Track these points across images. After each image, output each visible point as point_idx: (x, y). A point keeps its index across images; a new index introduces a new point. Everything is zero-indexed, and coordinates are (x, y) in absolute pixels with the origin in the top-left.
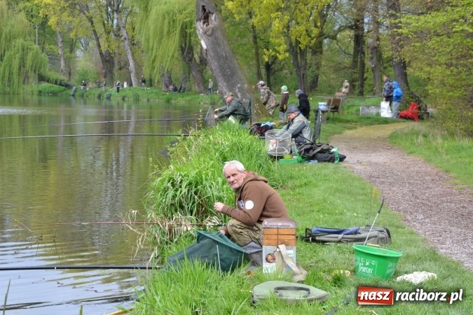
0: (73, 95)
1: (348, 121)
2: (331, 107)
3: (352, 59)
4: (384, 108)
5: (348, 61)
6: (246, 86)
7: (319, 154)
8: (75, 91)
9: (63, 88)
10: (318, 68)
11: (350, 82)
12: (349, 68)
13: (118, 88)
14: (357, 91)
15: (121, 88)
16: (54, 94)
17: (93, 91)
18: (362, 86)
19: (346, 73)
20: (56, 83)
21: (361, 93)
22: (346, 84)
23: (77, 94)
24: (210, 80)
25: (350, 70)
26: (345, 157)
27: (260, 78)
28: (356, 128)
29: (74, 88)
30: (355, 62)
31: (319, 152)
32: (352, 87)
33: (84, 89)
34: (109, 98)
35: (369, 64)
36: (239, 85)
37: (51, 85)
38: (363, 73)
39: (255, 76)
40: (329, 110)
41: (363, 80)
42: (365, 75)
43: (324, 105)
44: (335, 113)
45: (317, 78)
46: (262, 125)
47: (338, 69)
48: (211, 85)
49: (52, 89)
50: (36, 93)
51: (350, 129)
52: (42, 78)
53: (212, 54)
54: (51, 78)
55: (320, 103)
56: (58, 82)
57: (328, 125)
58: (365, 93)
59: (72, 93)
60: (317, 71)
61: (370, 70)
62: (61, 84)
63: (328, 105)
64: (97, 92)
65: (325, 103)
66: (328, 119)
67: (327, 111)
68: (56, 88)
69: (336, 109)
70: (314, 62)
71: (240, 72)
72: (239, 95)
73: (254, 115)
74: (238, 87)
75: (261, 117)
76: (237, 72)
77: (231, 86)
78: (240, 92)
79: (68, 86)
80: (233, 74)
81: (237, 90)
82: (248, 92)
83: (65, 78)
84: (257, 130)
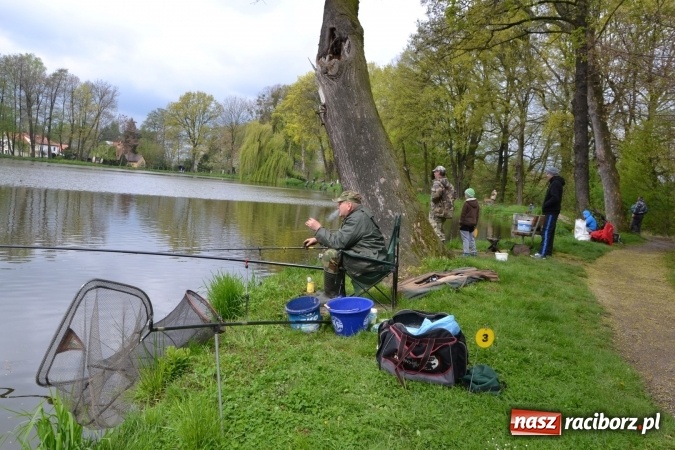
2: (536, 228)
4: (580, 228)
6: (398, 182)
9: (301, 181)
16: (296, 184)
18: (503, 195)
20: (298, 178)
29: (307, 182)
33: (314, 183)
36: (382, 180)
37: (295, 179)
38: (505, 186)
40: (534, 233)
49: (295, 182)
50: (286, 183)
52: (289, 175)
53: (335, 113)
54: (295, 175)
59: (306, 185)
62: (301, 179)
63: (533, 225)
65: (530, 223)
67: (530, 235)
68: (298, 181)
71: (387, 154)
72: (381, 201)
73: (409, 248)
74: (380, 184)
75: (426, 254)
76: (381, 152)
77: (365, 182)
78: (383, 194)
79: (304, 180)
80: (374, 156)
81: (378, 190)
82: (400, 196)
83: (304, 176)
84: (402, 347)
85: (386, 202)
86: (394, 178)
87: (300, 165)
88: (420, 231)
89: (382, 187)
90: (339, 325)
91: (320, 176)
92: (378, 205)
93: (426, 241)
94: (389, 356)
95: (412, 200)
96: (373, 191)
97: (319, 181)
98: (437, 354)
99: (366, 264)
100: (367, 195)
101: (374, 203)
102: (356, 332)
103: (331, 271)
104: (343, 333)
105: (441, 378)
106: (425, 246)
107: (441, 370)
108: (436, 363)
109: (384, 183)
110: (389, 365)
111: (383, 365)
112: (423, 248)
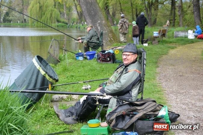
0: (68, 27)
1: (171, 42)
2: (161, 34)
3: (170, 12)
5: (168, 13)
6: (104, 22)
7: (140, 122)
8: (69, 26)
9: (65, 24)
10: (156, 16)
11: (169, 21)
12: (169, 15)
13: (83, 24)
14: (172, 25)
15: (84, 24)
16: (63, 26)
17: (75, 25)
18: (174, 22)
19: (167, 17)
20: (63, 23)
21: (174, 26)
22: (168, 22)
23: (70, 26)
24: (115, 21)
25: (169, 16)
26: (179, 115)
27: (133, 20)
28: (176, 47)
29: (69, 24)
30: (171, 13)
31: (141, 119)
32: (170, 23)
33: (72, 25)
34: (79, 28)
35: (177, 13)
37: (62, 23)
38: (175, 17)
39: (132, 19)
40: (160, 36)
41: (175, 20)
42: (176, 18)
43: (157, 33)
44: (163, 38)
45: (156, 20)
46: (106, 52)
47: (164, 16)
48: (115, 23)
49: (62, 25)
50: (56, 26)
51: (173, 48)
52: (58, 21)
54: (61, 21)
55: (154, 32)
56: (64, 22)
57: (159, 45)
58: (175, 25)
59: (68, 26)
60: (156, 17)
61: (178, 16)
62: (65, 23)
63: (159, 33)
64: (76, 26)
66: (159, 42)
67: (158, 37)
68: (63, 24)
69: (164, 35)
70: (155, 13)
71: (100, 13)
72: (99, 28)
73: (108, 41)
74: (98, 23)
75: (113, 43)
76: (98, 13)
77: (94, 22)
78: (100, 26)
79: (67, 24)
80: (96, 14)
81: (98, 25)
82: (105, 26)
83: (66, 21)
84: (101, 56)
85: (100, 28)
86: (103, 20)
87: (64, 15)
88: (111, 36)
89: (99, 24)
90: (88, 57)
91: (75, 20)
92: (98, 29)
93: (114, 39)
94: (99, 59)
95: (108, 27)
96: (97, 25)
97: (75, 23)
98: (108, 57)
99: (94, 43)
100: (95, 27)
101: (97, 28)
102: (92, 59)
103: (85, 46)
104: (89, 59)
105: (110, 62)
106: (113, 40)
107: (110, 61)
108: (109, 59)
109: (100, 22)
110: (99, 61)
111: (98, 61)
112: (113, 41)
